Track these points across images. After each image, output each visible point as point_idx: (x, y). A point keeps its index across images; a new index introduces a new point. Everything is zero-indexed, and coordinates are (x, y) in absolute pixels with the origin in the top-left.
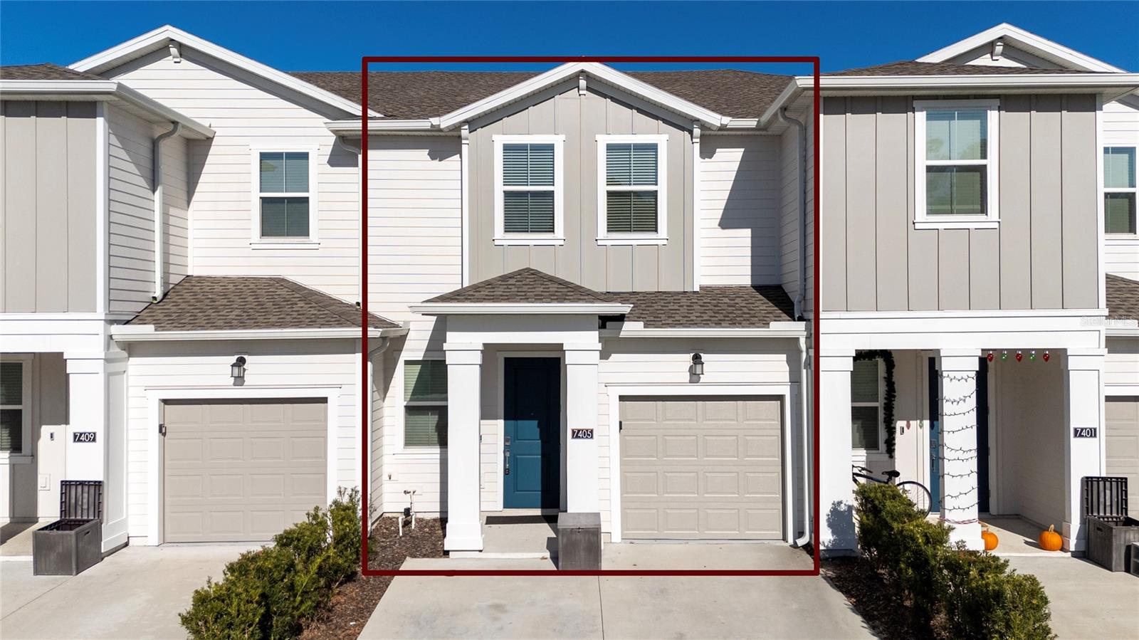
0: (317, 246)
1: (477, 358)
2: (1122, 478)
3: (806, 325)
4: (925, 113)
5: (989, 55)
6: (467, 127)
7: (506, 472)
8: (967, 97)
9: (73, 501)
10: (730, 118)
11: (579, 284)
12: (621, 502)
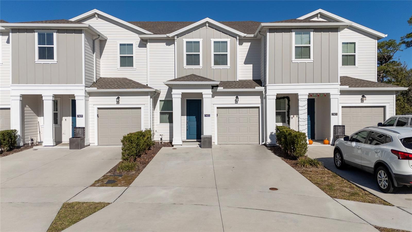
0: (135, 69)
1: (180, 96)
2: (343, 126)
3: (265, 88)
4: (295, 32)
5: (316, 17)
6: (176, 36)
7: (187, 130)
8: (305, 28)
9: (77, 132)
10: (246, 34)
11: (206, 77)
12: (217, 135)
